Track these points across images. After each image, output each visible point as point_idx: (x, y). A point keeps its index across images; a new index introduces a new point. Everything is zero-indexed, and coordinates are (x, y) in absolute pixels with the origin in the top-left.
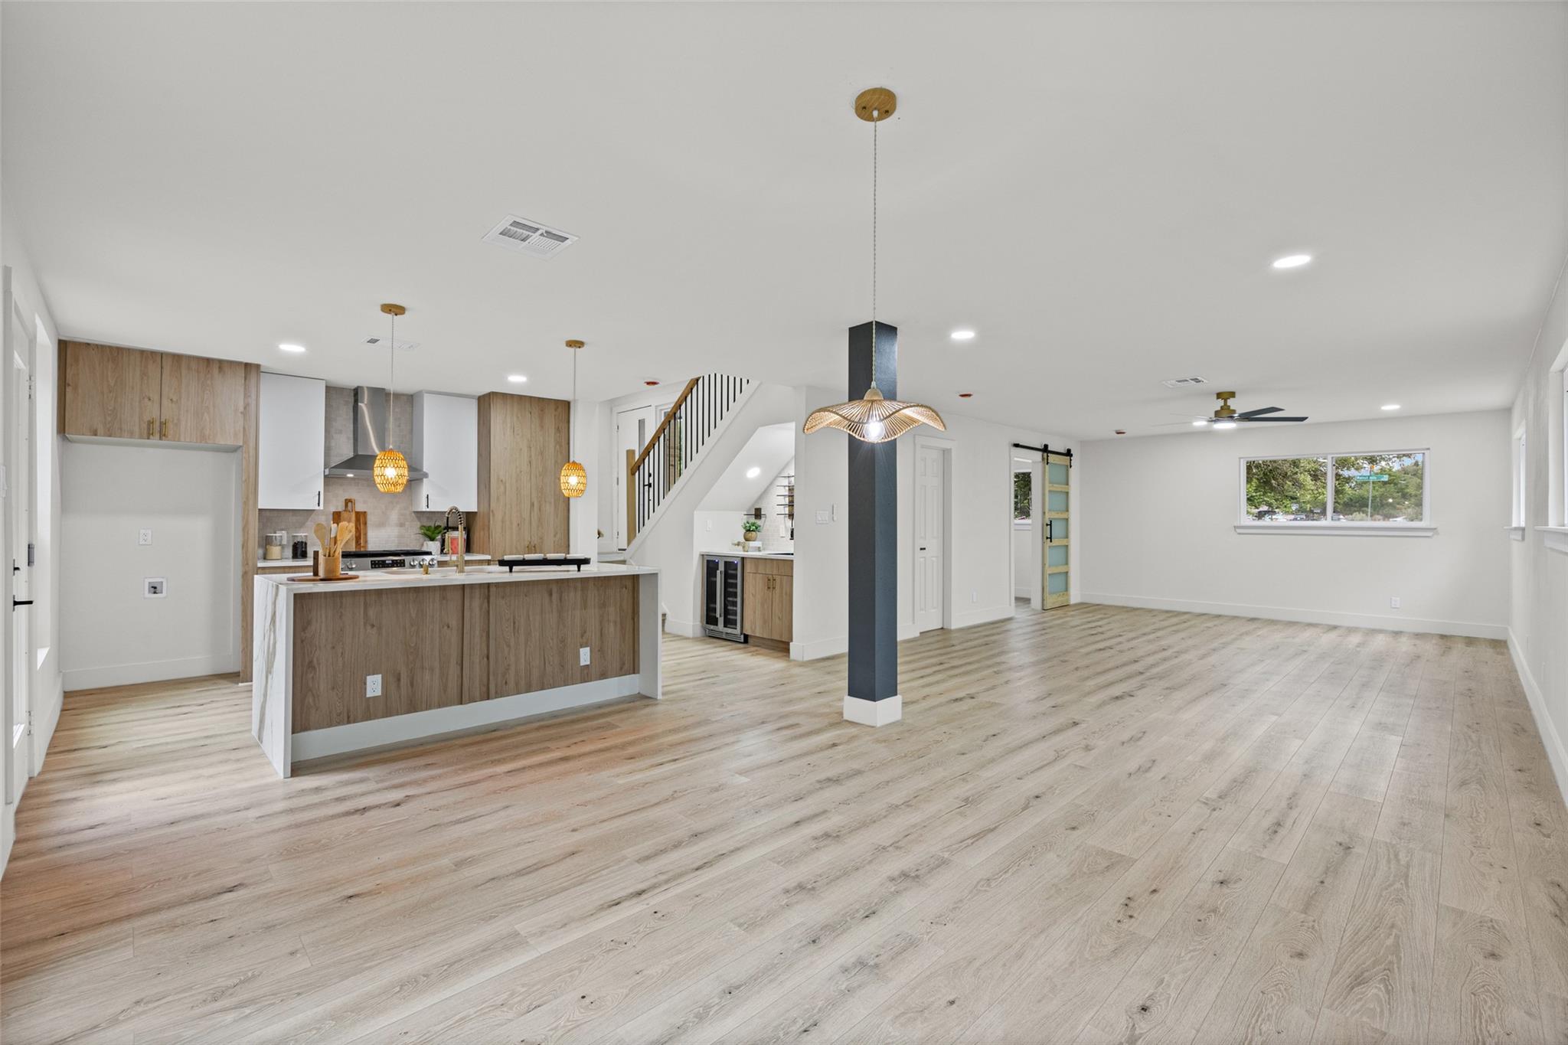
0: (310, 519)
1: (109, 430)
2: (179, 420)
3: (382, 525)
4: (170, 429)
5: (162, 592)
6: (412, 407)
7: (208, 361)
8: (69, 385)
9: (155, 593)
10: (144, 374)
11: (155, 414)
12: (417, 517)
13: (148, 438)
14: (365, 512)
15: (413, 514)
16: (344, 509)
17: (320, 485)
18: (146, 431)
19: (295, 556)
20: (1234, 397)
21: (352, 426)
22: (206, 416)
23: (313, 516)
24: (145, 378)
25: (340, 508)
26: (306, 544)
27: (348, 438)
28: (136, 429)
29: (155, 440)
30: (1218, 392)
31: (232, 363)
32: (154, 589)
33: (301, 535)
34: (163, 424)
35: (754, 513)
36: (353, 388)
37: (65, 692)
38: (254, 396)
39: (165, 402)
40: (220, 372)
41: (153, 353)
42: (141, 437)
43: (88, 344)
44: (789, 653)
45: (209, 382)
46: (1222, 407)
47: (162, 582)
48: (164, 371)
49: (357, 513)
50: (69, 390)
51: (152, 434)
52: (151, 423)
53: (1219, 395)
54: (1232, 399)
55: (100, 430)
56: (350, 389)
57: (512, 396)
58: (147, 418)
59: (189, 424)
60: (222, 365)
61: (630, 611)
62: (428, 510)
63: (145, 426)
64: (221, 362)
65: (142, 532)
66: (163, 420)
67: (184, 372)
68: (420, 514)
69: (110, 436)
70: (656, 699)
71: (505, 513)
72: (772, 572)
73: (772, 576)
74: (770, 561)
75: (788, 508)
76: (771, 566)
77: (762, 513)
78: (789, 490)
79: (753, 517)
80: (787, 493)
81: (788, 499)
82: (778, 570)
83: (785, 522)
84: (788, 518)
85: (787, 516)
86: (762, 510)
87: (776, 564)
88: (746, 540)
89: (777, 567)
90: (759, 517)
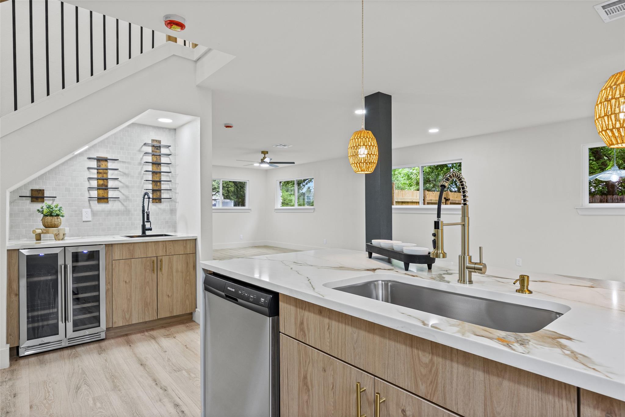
20: (268, 153)
30: (263, 150)
35: (29, 195)
46: (263, 157)
53: (263, 152)
54: (267, 154)
72: (156, 254)
73: (156, 257)
74: (153, 243)
75: (98, 192)
76: (155, 249)
77: (45, 196)
78: (98, 173)
79: (28, 200)
80: (96, 176)
81: (98, 182)
82: (166, 251)
83: (90, 206)
84: (98, 202)
85: (96, 200)
86: (45, 192)
87: (163, 246)
88: (46, 228)
89: (163, 248)
90: (40, 200)
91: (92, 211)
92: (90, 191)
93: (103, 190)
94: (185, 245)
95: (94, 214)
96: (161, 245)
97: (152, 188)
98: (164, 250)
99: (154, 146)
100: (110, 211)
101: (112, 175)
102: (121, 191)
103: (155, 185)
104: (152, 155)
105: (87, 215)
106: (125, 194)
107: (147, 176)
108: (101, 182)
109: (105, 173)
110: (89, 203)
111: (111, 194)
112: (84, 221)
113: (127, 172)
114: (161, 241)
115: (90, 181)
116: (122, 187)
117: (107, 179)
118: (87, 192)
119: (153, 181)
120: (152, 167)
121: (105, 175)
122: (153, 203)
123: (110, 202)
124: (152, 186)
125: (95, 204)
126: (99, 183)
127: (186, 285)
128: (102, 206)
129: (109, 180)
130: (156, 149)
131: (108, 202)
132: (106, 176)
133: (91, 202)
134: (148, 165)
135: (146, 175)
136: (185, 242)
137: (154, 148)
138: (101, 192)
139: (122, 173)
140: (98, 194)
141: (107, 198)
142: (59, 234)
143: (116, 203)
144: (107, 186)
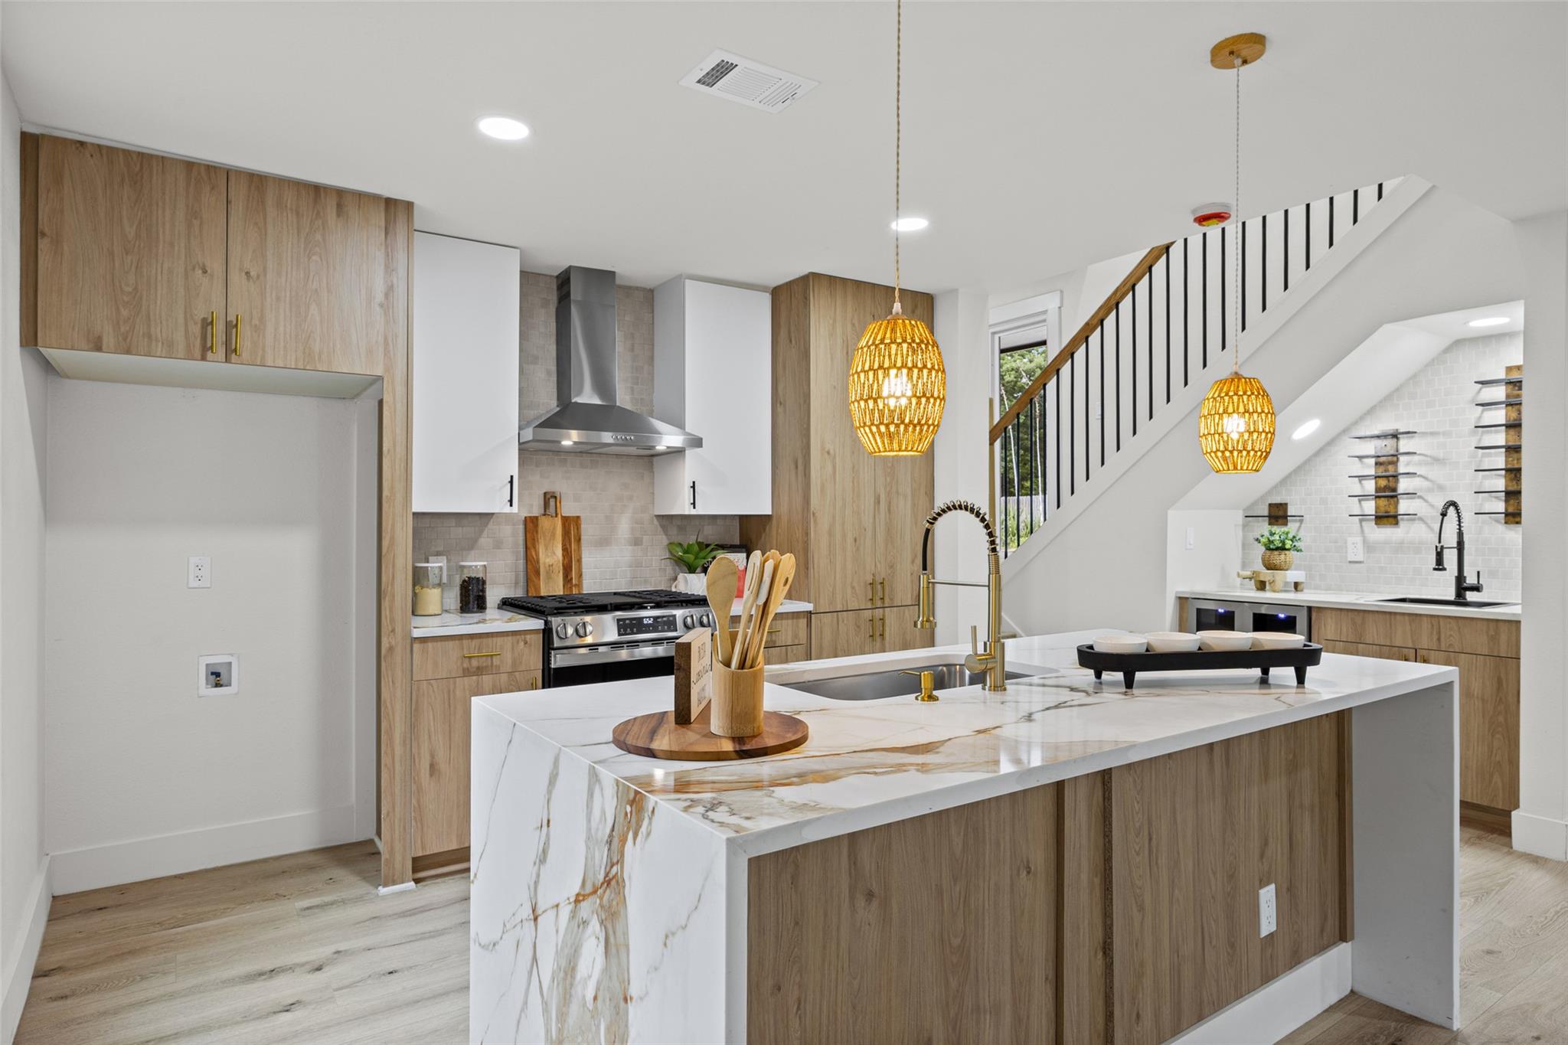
0: (485, 532)
1: (125, 340)
2: (262, 319)
3: (604, 542)
4: (245, 339)
5: (229, 685)
6: (653, 312)
7: (317, 191)
8: (44, 234)
9: (218, 685)
10: (193, 214)
11: (217, 306)
12: (662, 526)
13: (203, 358)
14: (578, 517)
15: (655, 521)
16: (543, 512)
17: (511, 465)
18: (198, 342)
19: (465, 608)
21: (553, 348)
22: (314, 310)
23: (491, 525)
24: (196, 223)
25: (536, 510)
26: (484, 582)
27: (548, 373)
28: (179, 337)
29: (215, 367)
31: (361, 197)
32: (217, 677)
33: (475, 564)
34: (231, 327)
35: (1266, 513)
36: (556, 274)
37: (53, 897)
38: (402, 272)
39: (236, 277)
40: (338, 215)
41: (211, 169)
42: (189, 357)
43: (82, 144)
44: (1509, 835)
45: (318, 237)
47: (230, 663)
48: (232, 212)
49: (566, 520)
50: (44, 244)
51: (212, 348)
52: (207, 324)
55: (108, 340)
56: (551, 276)
57: (844, 281)
58: (201, 313)
59: (281, 329)
60: (344, 200)
61: (1334, 775)
62: (693, 512)
63: (196, 330)
64: (340, 193)
65: (194, 560)
66: (232, 318)
67: (271, 211)
68: (667, 521)
69: (128, 352)
70: (1449, 1030)
71: (834, 517)
72: (1413, 642)
73: (1414, 651)
74: (1407, 618)
75: (1376, 503)
76: (1411, 630)
77: (1289, 514)
78: (1376, 464)
79: (1264, 521)
80: (1372, 472)
81: (1376, 483)
82: (1439, 639)
83: (1362, 531)
84: (1376, 524)
85: (1371, 520)
86: (1289, 507)
87: (1430, 626)
88: (1268, 569)
89: (1432, 633)
90: (1280, 521)
91: (1365, 541)
92: (1363, 502)
93: (1386, 499)
94: (1492, 633)
95: (1369, 547)
96: (1426, 624)
97: (1506, 488)
98: (1435, 638)
99: (1510, 383)
100: (1402, 543)
101: (1408, 464)
102: (1426, 498)
103: (1512, 480)
104: (1507, 405)
105: (1356, 551)
106: (1436, 504)
107: (1493, 459)
108: (1383, 483)
109: (1390, 463)
110: (1361, 526)
111: (1404, 506)
112: (1350, 562)
113: (1441, 456)
114: (1427, 615)
115: (1363, 482)
116: (1430, 490)
117: (1395, 477)
118: (1358, 505)
119: (1507, 470)
120: (1506, 435)
121: (1391, 468)
122: (1508, 526)
123: (1401, 524)
124: (1506, 481)
125: (1370, 526)
126: (1378, 485)
127: (1493, 736)
128: (1386, 533)
129: (1401, 476)
130: (1517, 388)
131: (1397, 523)
132: (1393, 470)
133: (1364, 523)
134: (1496, 432)
135: (1491, 457)
136: (1492, 625)
137: (1511, 387)
138: (1383, 502)
139: (1429, 459)
140: (1377, 508)
141: (1395, 517)
142: (1273, 581)
143: (1415, 525)
144: (1394, 490)
